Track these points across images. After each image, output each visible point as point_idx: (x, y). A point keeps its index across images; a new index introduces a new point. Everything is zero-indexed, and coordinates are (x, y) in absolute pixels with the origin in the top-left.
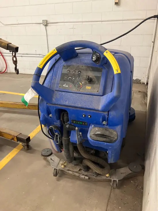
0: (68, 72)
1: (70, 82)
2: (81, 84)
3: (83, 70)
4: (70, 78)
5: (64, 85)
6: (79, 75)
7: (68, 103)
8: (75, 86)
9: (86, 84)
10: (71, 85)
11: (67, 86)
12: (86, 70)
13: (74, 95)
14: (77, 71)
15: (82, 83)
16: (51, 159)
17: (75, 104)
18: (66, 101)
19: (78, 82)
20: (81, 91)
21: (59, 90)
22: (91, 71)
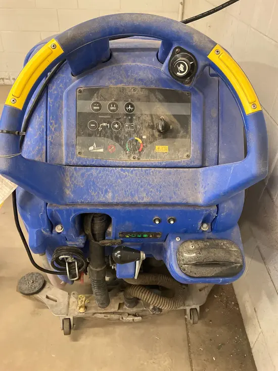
0: (95, 108)
1: (108, 137)
2: (140, 141)
3: (139, 100)
4: (105, 124)
5: (91, 148)
6: (130, 115)
7: (113, 197)
8: (123, 146)
9: (155, 139)
10: (114, 146)
11: (102, 150)
12: (148, 100)
13: (127, 173)
14: (122, 105)
15: (141, 138)
16: (47, 297)
17: (132, 195)
18: (106, 191)
19: (130, 136)
20: (144, 160)
21: (80, 163)
22: (160, 101)
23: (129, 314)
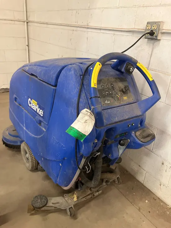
0: (102, 87)
1: (109, 97)
2: (118, 96)
3: (113, 82)
4: (107, 92)
5: (106, 102)
6: (113, 88)
7: (118, 119)
8: (115, 99)
9: (122, 95)
10: (112, 100)
11: (109, 102)
12: (116, 82)
13: (118, 109)
14: (109, 85)
15: (119, 95)
16: (53, 203)
17: (123, 117)
18: (115, 117)
19: (115, 95)
20: (122, 103)
21: (104, 109)
22: (119, 82)
23: (96, 192)
